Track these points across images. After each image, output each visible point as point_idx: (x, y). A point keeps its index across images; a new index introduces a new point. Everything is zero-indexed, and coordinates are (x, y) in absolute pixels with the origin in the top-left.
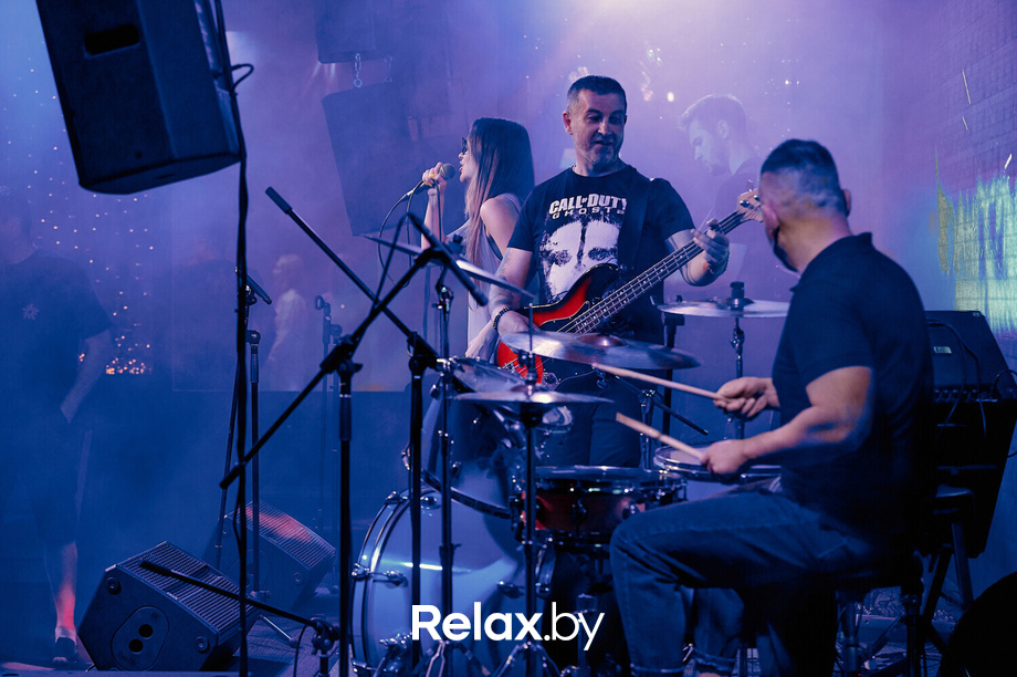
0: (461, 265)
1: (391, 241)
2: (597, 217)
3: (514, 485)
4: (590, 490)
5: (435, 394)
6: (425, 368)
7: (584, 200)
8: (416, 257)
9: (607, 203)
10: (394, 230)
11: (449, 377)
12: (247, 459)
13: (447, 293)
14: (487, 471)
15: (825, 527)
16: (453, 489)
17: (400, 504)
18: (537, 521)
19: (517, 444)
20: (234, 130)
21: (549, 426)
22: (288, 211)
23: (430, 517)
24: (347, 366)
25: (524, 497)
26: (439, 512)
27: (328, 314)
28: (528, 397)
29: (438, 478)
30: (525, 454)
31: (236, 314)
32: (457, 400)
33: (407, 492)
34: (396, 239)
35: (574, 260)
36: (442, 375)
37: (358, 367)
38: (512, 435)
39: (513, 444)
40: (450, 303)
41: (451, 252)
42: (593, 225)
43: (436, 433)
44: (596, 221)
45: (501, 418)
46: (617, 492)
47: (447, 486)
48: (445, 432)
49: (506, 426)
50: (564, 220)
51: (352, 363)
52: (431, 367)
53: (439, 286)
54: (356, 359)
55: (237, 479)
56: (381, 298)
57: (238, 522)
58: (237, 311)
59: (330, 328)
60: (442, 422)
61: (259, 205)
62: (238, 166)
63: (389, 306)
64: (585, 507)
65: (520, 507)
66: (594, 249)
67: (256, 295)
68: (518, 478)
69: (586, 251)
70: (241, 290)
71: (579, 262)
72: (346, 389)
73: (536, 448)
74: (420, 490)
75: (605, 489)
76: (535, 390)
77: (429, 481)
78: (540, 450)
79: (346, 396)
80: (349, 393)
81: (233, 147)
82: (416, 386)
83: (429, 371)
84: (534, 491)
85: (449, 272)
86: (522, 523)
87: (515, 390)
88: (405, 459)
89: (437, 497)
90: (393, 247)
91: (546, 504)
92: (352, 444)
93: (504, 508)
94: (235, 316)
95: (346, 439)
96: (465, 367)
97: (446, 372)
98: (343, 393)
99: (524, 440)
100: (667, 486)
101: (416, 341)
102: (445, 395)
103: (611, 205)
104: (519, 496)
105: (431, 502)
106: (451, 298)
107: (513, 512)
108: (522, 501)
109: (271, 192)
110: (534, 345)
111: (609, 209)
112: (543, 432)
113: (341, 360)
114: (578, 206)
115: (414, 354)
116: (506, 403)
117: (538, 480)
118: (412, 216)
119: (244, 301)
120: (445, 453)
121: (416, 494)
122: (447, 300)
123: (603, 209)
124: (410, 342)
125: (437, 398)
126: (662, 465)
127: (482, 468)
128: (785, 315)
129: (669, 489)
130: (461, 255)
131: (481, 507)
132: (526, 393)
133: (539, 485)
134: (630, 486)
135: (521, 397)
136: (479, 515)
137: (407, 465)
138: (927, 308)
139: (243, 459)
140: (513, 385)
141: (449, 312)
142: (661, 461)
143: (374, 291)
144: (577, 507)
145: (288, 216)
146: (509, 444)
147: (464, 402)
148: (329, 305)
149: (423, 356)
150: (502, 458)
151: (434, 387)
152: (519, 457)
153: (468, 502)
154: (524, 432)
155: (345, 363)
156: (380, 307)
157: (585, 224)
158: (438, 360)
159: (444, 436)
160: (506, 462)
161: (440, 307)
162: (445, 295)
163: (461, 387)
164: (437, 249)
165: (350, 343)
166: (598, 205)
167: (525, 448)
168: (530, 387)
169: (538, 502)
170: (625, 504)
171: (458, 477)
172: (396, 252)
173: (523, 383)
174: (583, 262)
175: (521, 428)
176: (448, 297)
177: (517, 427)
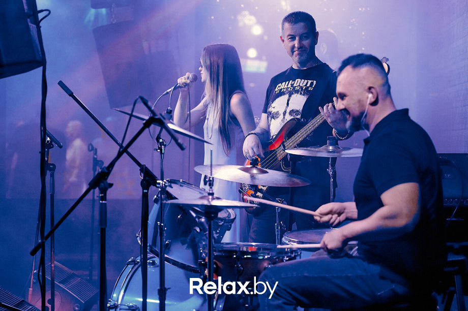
0: (170, 126)
1: (130, 112)
2: (297, 92)
3: (201, 253)
4: (245, 256)
5: (156, 201)
6: (150, 186)
7: (293, 82)
8: (144, 122)
9: (304, 84)
10: (132, 106)
11: (164, 190)
12: (47, 238)
13: (163, 142)
14: (186, 245)
15: (382, 278)
16: (166, 256)
17: (135, 264)
18: (214, 274)
19: (203, 229)
20: (39, 48)
21: (222, 219)
22: (71, 95)
23: (153, 272)
24: (104, 184)
25: (207, 260)
26: (158, 269)
27: (96, 153)
28: (209, 202)
29: (158, 249)
30: (207, 236)
31: (40, 154)
32: (168, 204)
33: (139, 258)
34: (133, 111)
35: (282, 116)
36: (160, 190)
37: (111, 185)
38: (201, 225)
39: (200, 229)
40: (164, 148)
41: (164, 118)
42: (294, 96)
43: (156, 223)
44: (296, 94)
45: (194, 215)
46: (261, 258)
47: (162, 254)
48: (161, 223)
49: (197, 220)
50: (281, 93)
51: (107, 182)
52: (154, 186)
53: (158, 138)
54: (109, 180)
55: (40, 250)
56: (124, 145)
57: (41, 274)
58: (40, 152)
59: (96, 162)
60: (160, 217)
61: (54, 90)
62: (41, 69)
63: (129, 150)
64: (242, 266)
65: (205, 266)
66: (292, 110)
67: (53, 143)
68: (204, 248)
69: (288, 111)
70: (43, 140)
71: (284, 118)
72: (104, 198)
73: (214, 232)
74: (147, 256)
75: (254, 256)
76: (213, 199)
77: (152, 251)
78: (217, 233)
79: (104, 202)
80: (105, 200)
81: (38, 57)
82: (145, 196)
83: (152, 188)
84: (212, 257)
85: (164, 130)
86: (206, 276)
87: (202, 198)
88: (138, 238)
89: (157, 260)
90: (131, 115)
91: (220, 265)
92: (107, 230)
93: (195, 266)
94: (40, 155)
95: (103, 227)
96: (173, 185)
97: (162, 188)
98: (102, 200)
99: (207, 227)
100: (289, 254)
101: (145, 170)
102: (161, 201)
103: (306, 85)
104: (204, 260)
105: (153, 263)
106: (165, 146)
107: (201, 269)
108: (206, 263)
109: (61, 84)
110: (213, 173)
111: (304, 87)
112: (217, 223)
113: (101, 181)
114: (289, 86)
115: (144, 178)
116: (197, 206)
117: (215, 251)
118: (142, 98)
119: (45, 147)
120: (161, 235)
121: (145, 259)
122: (162, 146)
123: (302, 88)
124: (141, 170)
125: (157, 203)
126: (287, 242)
127: (183, 244)
128: (361, 155)
129: (290, 256)
130: (171, 121)
131: (182, 266)
132: (208, 200)
133: (215, 254)
134: (268, 254)
135: (205, 202)
136: (181, 271)
137: (139, 242)
138: (438, 151)
139: (44, 238)
140: (201, 195)
141: (164, 154)
142: (287, 240)
143: (120, 142)
144: (238, 266)
145: (71, 97)
146: (198, 230)
147: (172, 204)
148: (96, 149)
149: (149, 179)
150: (194, 238)
151: (156, 197)
152: (205, 238)
153: (175, 263)
154: (207, 223)
155: (103, 183)
156: (123, 150)
157: (290, 96)
158: (158, 181)
159: (160, 225)
160: (197, 240)
161: (159, 151)
162: (162, 144)
163: (170, 197)
164: (157, 117)
165: (106, 171)
166: (299, 86)
167: (207, 232)
168: (210, 197)
169: (215, 263)
170: (266, 264)
171: (169, 249)
172: (133, 118)
173: (207, 194)
174: (286, 117)
175: (206, 220)
176: (163, 145)
177: (203, 220)
